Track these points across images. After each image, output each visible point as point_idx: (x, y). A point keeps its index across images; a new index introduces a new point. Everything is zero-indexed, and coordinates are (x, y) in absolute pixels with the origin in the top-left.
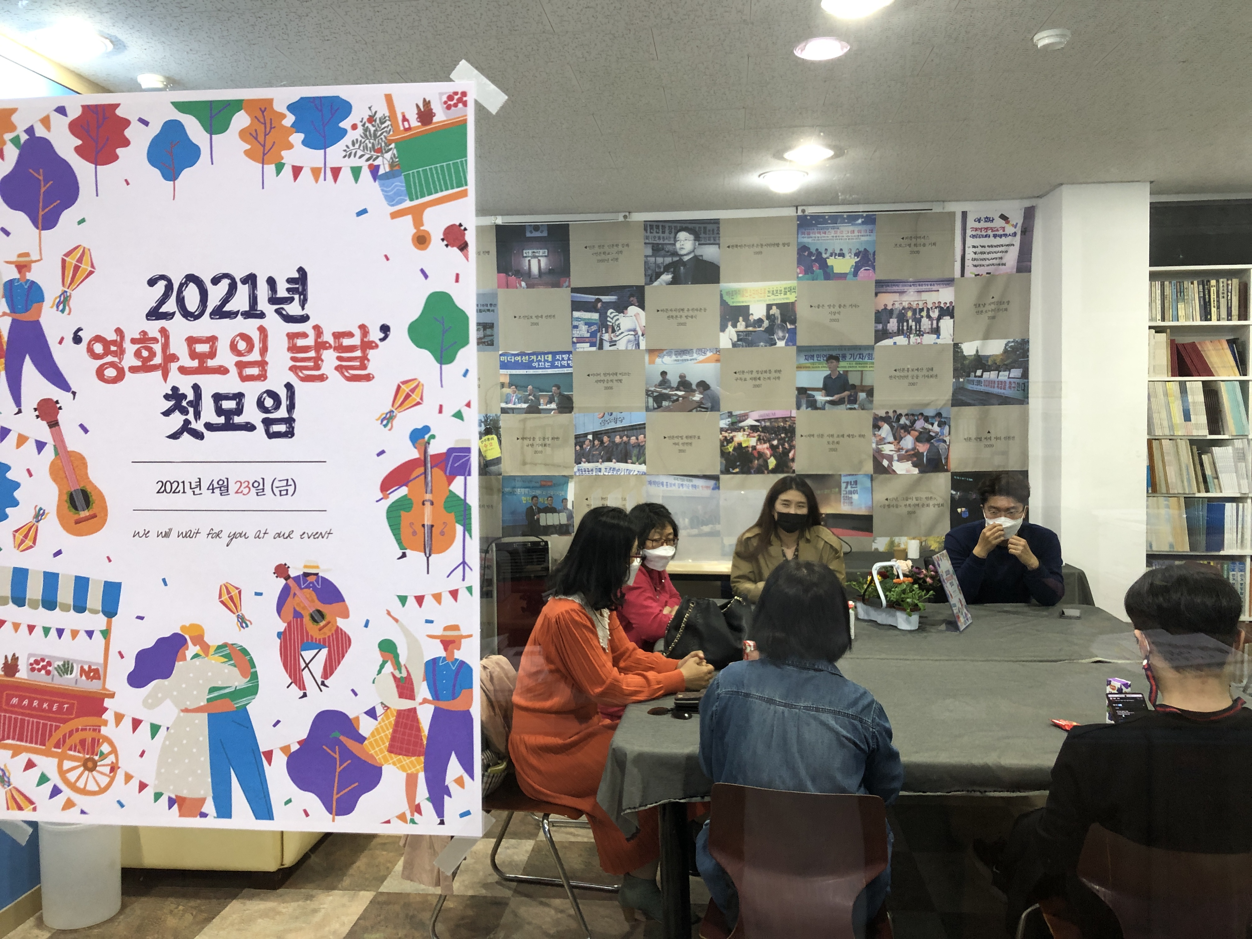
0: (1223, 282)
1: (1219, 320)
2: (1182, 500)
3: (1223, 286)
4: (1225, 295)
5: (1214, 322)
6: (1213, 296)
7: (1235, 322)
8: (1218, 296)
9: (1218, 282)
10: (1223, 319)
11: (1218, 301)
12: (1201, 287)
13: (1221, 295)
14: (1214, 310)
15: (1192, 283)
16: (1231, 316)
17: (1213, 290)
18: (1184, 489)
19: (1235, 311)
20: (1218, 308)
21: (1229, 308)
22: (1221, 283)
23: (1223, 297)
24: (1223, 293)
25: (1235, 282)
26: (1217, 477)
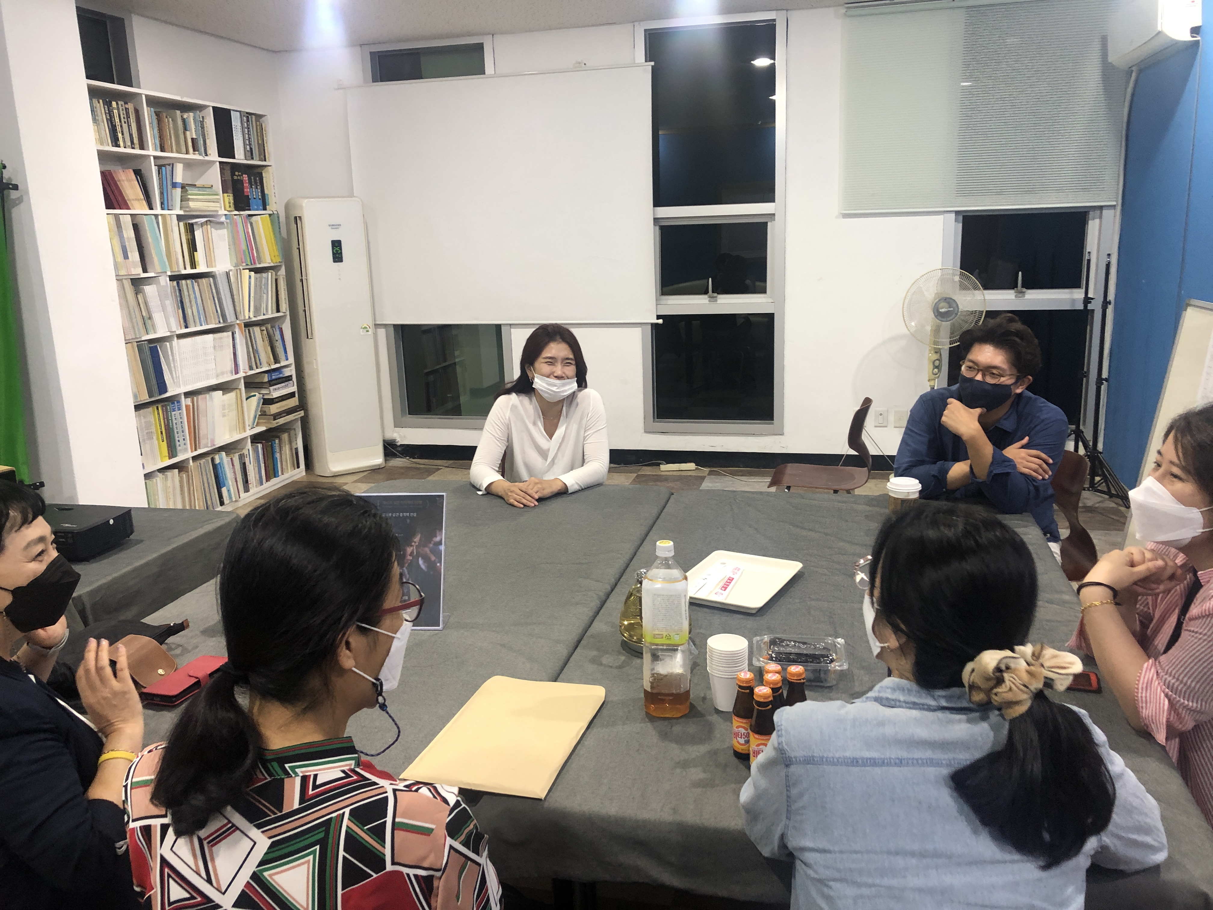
0: (122, 105)
1: (125, 147)
2: (136, 344)
3: (123, 110)
4: (126, 120)
5: (121, 150)
6: (117, 120)
7: (137, 151)
8: (120, 121)
9: (117, 104)
10: (129, 147)
11: (121, 126)
12: (106, 107)
13: (123, 120)
14: (120, 135)
15: (99, 102)
16: (134, 144)
17: (115, 111)
18: (135, 335)
19: (136, 141)
20: (123, 134)
21: (131, 135)
22: (120, 106)
23: (125, 123)
24: (124, 118)
25: (130, 106)
26: (150, 318)
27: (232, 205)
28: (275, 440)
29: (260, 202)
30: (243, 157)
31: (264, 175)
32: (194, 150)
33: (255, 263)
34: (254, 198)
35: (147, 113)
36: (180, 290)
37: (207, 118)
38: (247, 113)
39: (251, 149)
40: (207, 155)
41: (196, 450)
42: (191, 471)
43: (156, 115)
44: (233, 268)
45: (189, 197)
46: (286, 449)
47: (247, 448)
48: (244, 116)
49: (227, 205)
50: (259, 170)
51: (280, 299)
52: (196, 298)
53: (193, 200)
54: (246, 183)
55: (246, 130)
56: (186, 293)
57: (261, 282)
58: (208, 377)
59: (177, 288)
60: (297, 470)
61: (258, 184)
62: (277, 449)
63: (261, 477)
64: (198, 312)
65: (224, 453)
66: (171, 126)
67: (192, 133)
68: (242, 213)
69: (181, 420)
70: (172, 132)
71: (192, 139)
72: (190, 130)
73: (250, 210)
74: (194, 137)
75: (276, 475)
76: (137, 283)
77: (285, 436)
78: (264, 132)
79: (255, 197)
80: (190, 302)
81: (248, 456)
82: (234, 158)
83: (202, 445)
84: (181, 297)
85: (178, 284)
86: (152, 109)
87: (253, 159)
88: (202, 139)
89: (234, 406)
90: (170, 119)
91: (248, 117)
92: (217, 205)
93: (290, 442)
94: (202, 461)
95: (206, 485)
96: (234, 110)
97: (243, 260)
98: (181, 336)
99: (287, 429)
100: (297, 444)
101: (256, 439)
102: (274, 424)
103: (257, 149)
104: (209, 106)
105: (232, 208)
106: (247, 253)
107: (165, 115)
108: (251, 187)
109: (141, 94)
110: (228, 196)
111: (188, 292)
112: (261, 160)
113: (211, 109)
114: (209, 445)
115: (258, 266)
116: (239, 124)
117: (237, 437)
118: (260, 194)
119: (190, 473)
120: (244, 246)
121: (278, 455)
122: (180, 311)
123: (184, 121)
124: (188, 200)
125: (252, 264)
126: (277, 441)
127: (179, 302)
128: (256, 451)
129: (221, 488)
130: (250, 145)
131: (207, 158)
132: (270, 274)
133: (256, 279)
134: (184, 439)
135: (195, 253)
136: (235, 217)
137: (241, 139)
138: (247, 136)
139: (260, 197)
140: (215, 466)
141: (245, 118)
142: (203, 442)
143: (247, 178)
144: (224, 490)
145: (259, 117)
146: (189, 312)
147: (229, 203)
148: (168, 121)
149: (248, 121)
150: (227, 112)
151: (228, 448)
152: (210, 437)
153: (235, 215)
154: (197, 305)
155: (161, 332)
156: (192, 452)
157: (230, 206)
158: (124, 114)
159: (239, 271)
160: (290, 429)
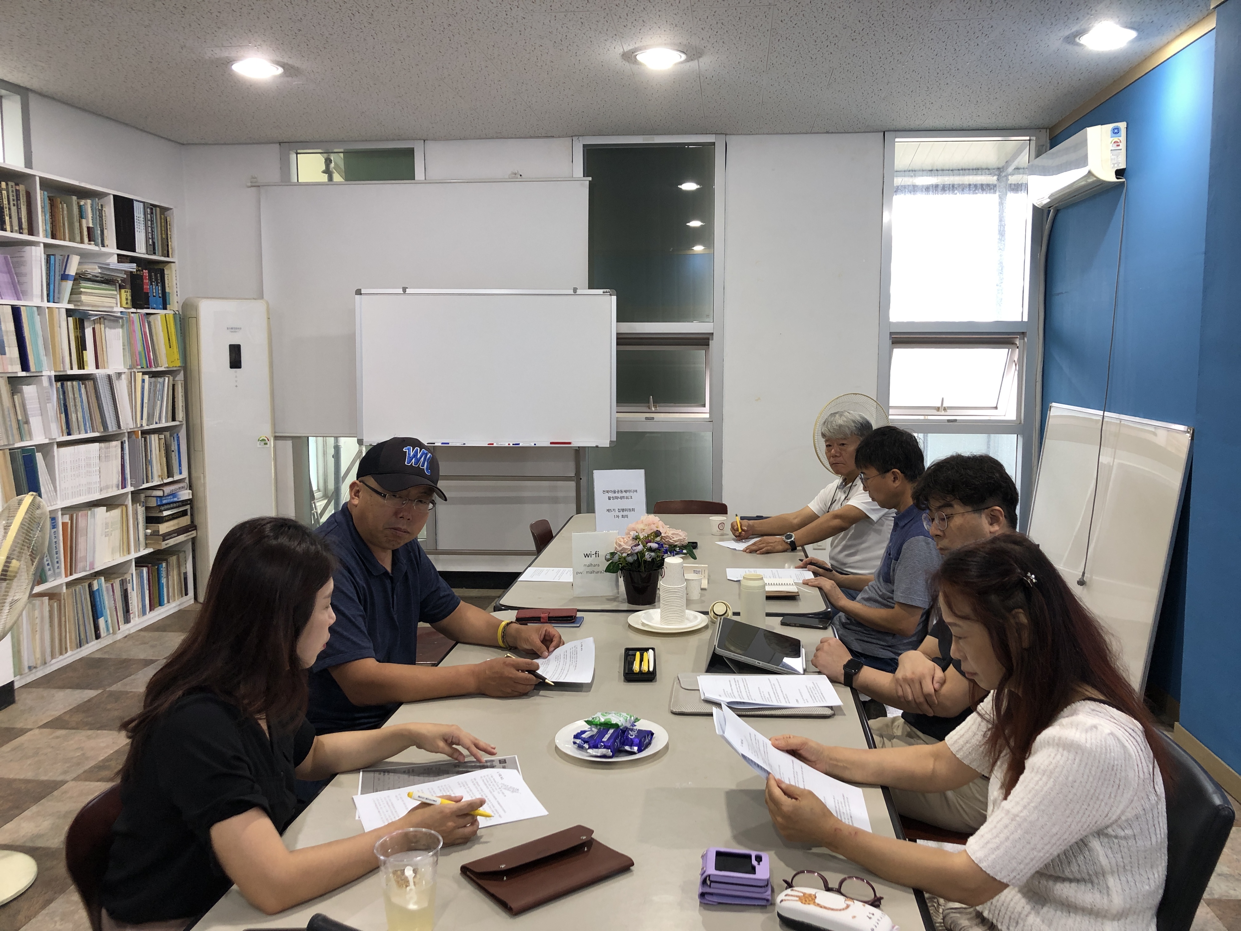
0: (12, 187)
1: (12, 232)
2: (8, 452)
3: (13, 191)
4: (15, 202)
5: (9, 234)
6: (5, 202)
7: (25, 237)
8: (9, 203)
9: (7, 185)
10: (16, 231)
11: (9, 209)
13: (12, 203)
14: (7, 219)
16: (22, 229)
17: (4, 192)
18: (8, 441)
21: (20, 219)
22: (10, 187)
23: (14, 205)
24: (13, 200)
25: (21, 188)
26: (27, 422)
27: (129, 301)
28: (162, 564)
29: (161, 299)
30: (144, 251)
31: (166, 272)
32: (89, 241)
33: (151, 366)
34: (154, 296)
35: (39, 196)
36: (64, 393)
37: (107, 207)
38: (152, 205)
39: (154, 243)
40: (103, 246)
41: (71, 574)
42: (64, 599)
43: (50, 200)
44: (126, 370)
45: (82, 290)
46: (174, 574)
47: (130, 572)
48: (147, 208)
49: (124, 302)
50: (160, 266)
51: (176, 406)
52: (82, 402)
53: (86, 294)
54: (146, 279)
55: (149, 222)
56: (71, 395)
57: (155, 386)
58: (89, 491)
59: (61, 390)
60: (185, 598)
61: (159, 281)
62: (164, 574)
63: (144, 606)
64: (84, 418)
65: (103, 578)
66: (65, 212)
67: (88, 222)
68: (139, 311)
69: (55, 540)
70: (66, 219)
71: (88, 228)
72: (86, 218)
73: (149, 308)
74: (91, 225)
75: (161, 604)
76: (14, 382)
77: (173, 559)
78: (168, 227)
79: (154, 294)
80: (75, 406)
81: (131, 581)
82: (134, 251)
83: (78, 570)
84: (65, 399)
85: (62, 385)
86: (46, 193)
87: (155, 253)
88: (99, 229)
89: (119, 525)
90: (65, 205)
91: (152, 209)
92: (114, 301)
93: (179, 566)
94: (78, 588)
95: (80, 615)
96: (137, 201)
97: (138, 363)
98: (61, 444)
99: (176, 551)
100: (186, 567)
101: (140, 562)
102: (164, 545)
103: (160, 242)
104: (109, 194)
105: (129, 305)
106: (143, 355)
107: (59, 200)
108: (151, 284)
109: (34, 176)
110: (125, 292)
111: (74, 394)
112: (163, 255)
113: (112, 197)
114: (88, 569)
115: (154, 369)
116: (142, 216)
117: (119, 559)
118: (160, 292)
119: (63, 601)
120: (140, 347)
121: (164, 581)
122: (63, 416)
123: (80, 207)
124: (81, 293)
125: (147, 367)
126: (164, 565)
127: (62, 405)
128: (140, 576)
129: (98, 618)
130: (153, 238)
131: (103, 249)
132: (167, 379)
133: (150, 383)
134: (57, 562)
135: (84, 352)
136: (132, 315)
137: (144, 231)
138: (150, 229)
139: (160, 295)
140: (92, 594)
141: (149, 210)
142: (80, 565)
143: (147, 275)
144: (101, 621)
145: (164, 210)
146: (73, 417)
147: (127, 299)
148: (63, 208)
149: (152, 213)
150: (131, 202)
151: (108, 573)
152: (89, 560)
153: (132, 313)
154: (83, 409)
155: (39, 439)
156: (66, 576)
157: (127, 303)
158: (13, 196)
159: (133, 373)
160: (179, 551)
